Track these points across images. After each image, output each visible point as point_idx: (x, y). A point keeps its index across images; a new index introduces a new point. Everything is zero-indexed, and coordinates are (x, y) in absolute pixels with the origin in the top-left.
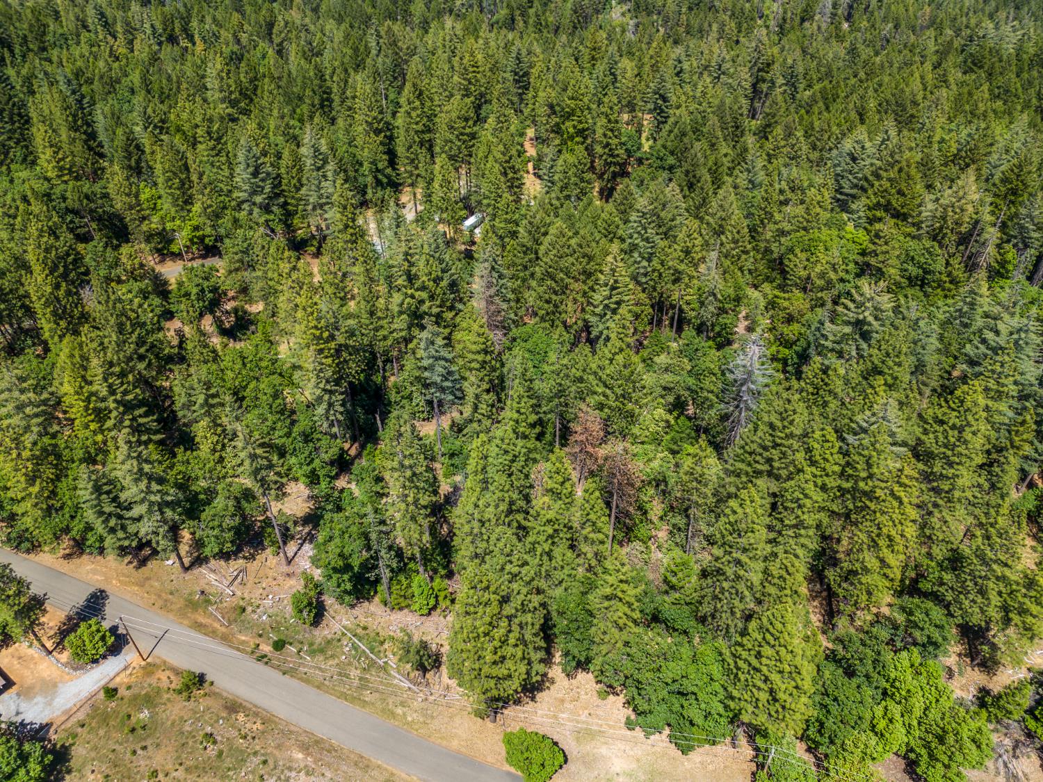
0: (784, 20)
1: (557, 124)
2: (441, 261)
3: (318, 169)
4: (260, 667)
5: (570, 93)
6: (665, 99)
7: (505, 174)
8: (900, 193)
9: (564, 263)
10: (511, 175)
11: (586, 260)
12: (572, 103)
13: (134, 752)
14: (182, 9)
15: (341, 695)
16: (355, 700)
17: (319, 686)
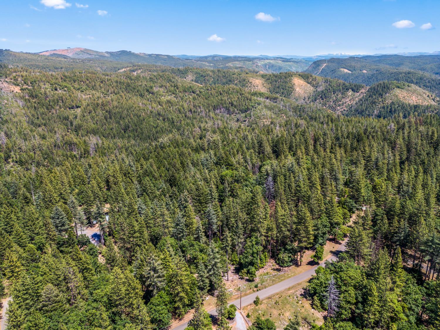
15: (279, 282)
16: (282, 280)
17: (274, 284)
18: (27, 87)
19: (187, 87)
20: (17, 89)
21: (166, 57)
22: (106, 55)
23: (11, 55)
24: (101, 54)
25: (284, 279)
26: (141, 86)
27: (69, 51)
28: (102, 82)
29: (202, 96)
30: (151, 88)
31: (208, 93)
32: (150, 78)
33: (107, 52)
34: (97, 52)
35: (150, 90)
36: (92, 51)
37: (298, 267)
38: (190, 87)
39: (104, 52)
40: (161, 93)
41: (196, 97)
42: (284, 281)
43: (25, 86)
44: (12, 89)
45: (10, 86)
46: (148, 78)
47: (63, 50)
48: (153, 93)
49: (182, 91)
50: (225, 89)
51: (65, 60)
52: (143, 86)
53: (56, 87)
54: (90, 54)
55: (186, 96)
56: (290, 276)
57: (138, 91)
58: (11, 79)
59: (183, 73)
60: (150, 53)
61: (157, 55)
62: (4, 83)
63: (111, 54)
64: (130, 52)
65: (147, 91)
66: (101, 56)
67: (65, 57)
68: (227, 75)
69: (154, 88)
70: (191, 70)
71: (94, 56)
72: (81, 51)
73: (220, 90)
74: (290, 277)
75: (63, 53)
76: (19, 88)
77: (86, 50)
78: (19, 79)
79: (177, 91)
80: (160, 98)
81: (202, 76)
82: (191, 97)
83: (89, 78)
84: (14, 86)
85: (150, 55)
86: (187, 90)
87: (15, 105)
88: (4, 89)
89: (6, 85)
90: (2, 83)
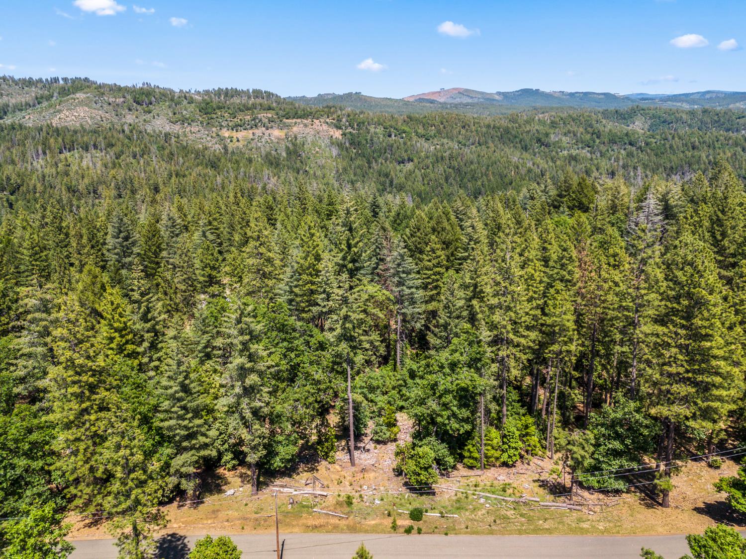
15: (520, 532)
16: (537, 531)
17: (491, 533)
18: (351, 130)
19: (619, 133)
20: (337, 134)
21: (602, 96)
22: (497, 97)
23: (361, 99)
24: (488, 97)
25: (549, 531)
26: (528, 132)
27: (442, 94)
28: (464, 127)
29: (649, 151)
30: (547, 135)
31: (664, 145)
32: (552, 122)
33: (499, 93)
34: (482, 93)
35: (543, 140)
36: (476, 91)
37: (649, 506)
38: (627, 135)
39: (495, 92)
40: (564, 145)
41: (635, 153)
42: (547, 537)
43: (349, 130)
44: (332, 133)
45: (330, 129)
46: (549, 121)
47: (434, 93)
48: (547, 145)
49: (606, 140)
50: (706, 139)
51: (431, 105)
52: (531, 133)
53: (390, 131)
54: (472, 98)
55: (613, 150)
56: (585, 525)
57: (521, 141)
58: (334, 119)
59: (624, 116)
60: (573, 91)
61: (586, 94)
62: (323, 125)
63: (505, 95)
64: (537, 90)
65: (539, 140)
66: (488, 99)
67: (432, 102)
68: (722, 120)
69: (552, 136)
70: (642, 112)
71: (476, 100)
72: (459, 93)
73: (693, 140)
74: (583, 531)
75: (432, 98)
76: (340, 132)
77: (467, 90)
78: (344, 120)
79: (598, 141)
80: (557, 152)
81: (664, 122)
82: (623, 152)
83: (445, 120)
84: (335, 129)
85: (572, 95)
86: (617, 140)
87: (327, 154)
88: (321, 134)
89: (325, 127)
90: (321, 125)
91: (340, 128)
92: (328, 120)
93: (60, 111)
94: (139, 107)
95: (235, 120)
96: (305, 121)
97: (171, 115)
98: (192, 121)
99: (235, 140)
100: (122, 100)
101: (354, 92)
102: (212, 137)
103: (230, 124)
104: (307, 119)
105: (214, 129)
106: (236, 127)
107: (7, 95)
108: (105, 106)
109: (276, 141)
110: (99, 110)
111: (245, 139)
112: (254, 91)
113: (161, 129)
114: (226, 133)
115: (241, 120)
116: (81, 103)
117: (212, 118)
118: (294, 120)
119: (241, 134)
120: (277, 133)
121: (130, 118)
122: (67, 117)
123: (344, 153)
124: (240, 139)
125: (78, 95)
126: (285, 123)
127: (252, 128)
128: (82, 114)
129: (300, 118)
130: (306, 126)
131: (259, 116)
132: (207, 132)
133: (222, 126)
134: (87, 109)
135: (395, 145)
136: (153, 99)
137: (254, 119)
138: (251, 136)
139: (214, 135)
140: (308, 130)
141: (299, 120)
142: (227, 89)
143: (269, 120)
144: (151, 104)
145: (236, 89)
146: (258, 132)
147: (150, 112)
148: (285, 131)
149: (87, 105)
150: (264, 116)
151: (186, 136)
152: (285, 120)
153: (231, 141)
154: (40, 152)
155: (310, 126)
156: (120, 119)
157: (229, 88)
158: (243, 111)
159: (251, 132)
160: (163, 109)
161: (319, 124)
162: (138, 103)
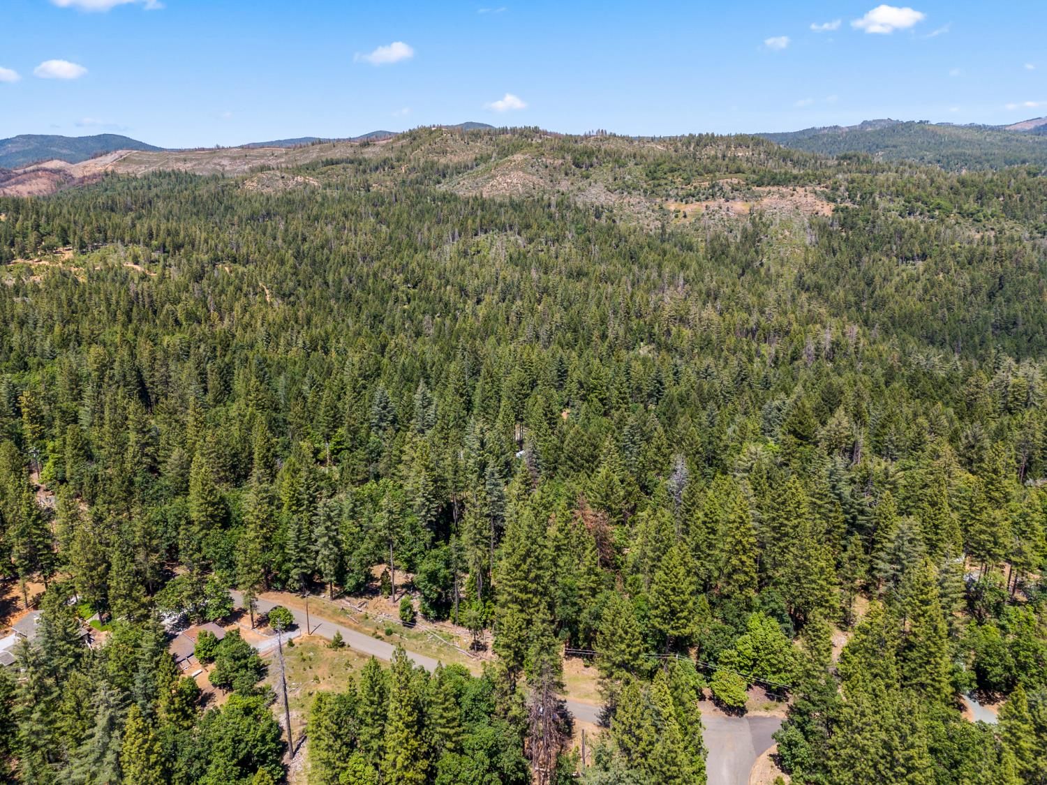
0: (777, 358)
1: (584, 395)
2: (501, 447)
3: (424, 407)
4: (378, 640)
5: (593, 375)
6: (661, 384)
7: (546, 415)
8: (801, 423)
9: (580, 450)
10: (549, 415)
11: (592, 448)
12: (595, 382)
13: (305, 669)
14: (323, 334)
18: (849, 204)
20: (826, 210)
43: (847, 203)
44: (818, 208)
53: (913, 207)
58: (827, 187)
87: (798, 241)
88: (802, 209)
89: (811, 198)
90: (806, 196)
91: (834, 201)
92: (818, 188)
93: (493, 177)
94: (577, 171)
95: (689, 187)
96: (784, 190)
97: (611, 180)
98: (634, 189)
99: (681, 215)
100: (560, 161)
101: (917, 121)
102: (653, 211)
103: (680, 194)
104: (787, 187)
105: (658, 200)
106: (686, 198)
107: (451, 153)
108: (542, 171)
109: (736, 217)
110: (534, 175)
111: (695, 214)
112: (737, 137)
113: (594, 200)
114: (672, 206)
115: (695, 188)
116: (517, 167)
117: (659, 185)
118: (767, 189)
119: (689, 208)
120: (739, 206)
121: (564, 185)
122: (500, 184)
123: (825, 240)
124: (688, 213)
125: (516, 157)
126: (753, 192)
127: (707, 198)
128: (515, 181)
129: (778, 185)
130: (782, 196)
131: (721, 181)
132: (648, 204)
133: (669, 195)
134: (521, 173)
135: (908, 232)
136: (595, 160)
137: (713, 187)
138: (703, 211)
139: (657, 208)
140: (783, 203)
141: (775, 189)
142: (700, 135)
143: (733, 189)
144: (591, 166)
145: (713, 135)
146: (713, 205)
147: (587, 178)
148: (752, 203)
149: (522, 169)
150: (726, 182)
151: (621, 209)
152: (755, 188)
153: (676, 217)
154: (457, 234)
155: (789, 198)
156: (554, 186)
157: (704, 133)
158: (701, 175)
159: (704, 204)
160: (603, 174)
161: (803, 193)
162: (578, 166)
